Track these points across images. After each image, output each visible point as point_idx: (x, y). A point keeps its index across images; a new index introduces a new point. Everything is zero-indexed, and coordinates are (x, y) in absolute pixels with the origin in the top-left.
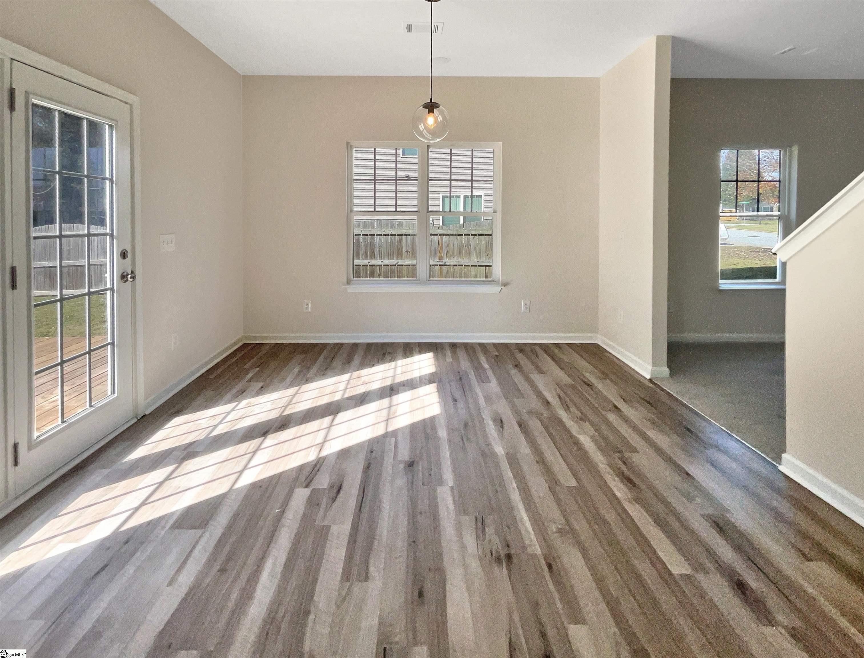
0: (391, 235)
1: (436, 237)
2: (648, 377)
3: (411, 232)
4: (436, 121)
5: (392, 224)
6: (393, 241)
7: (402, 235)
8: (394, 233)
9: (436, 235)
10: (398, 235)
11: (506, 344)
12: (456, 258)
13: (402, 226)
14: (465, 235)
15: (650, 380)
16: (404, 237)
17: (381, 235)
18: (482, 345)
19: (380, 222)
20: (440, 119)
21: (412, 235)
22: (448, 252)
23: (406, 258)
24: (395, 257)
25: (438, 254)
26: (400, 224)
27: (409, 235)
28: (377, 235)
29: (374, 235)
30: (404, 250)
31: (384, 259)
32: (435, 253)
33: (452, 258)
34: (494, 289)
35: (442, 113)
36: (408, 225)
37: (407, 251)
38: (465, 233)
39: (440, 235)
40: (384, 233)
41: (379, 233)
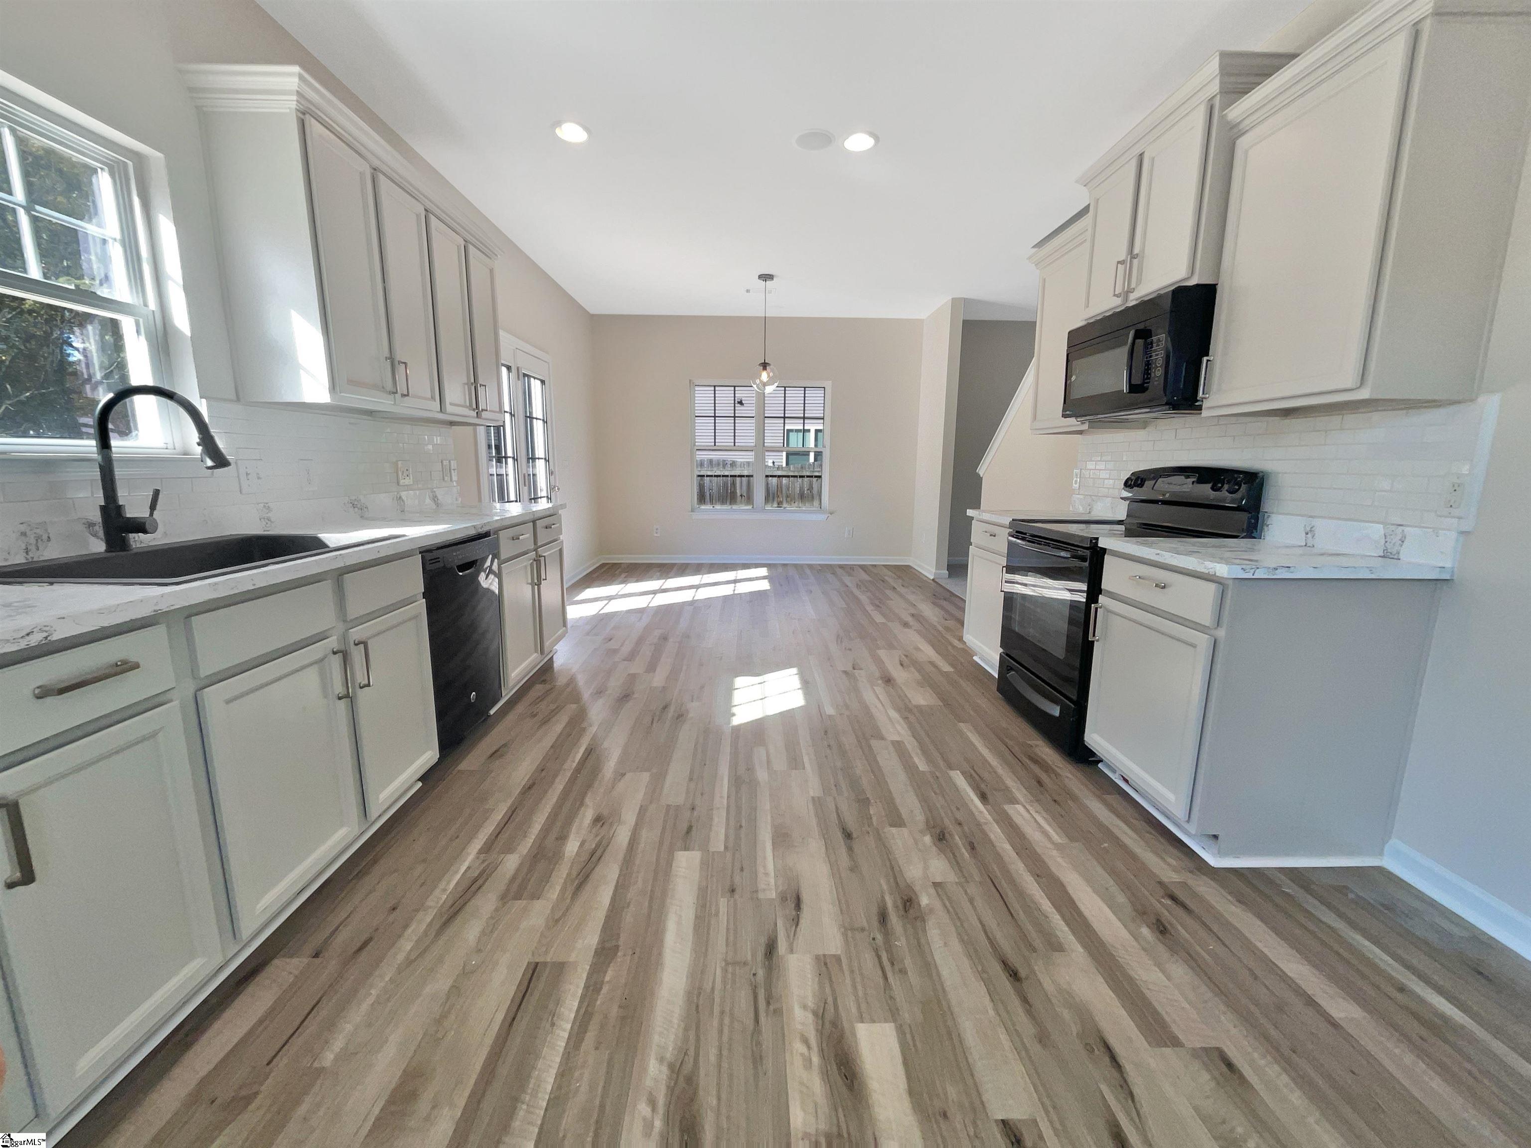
0: (723, 476)
1: (775, 480)
2: (932, 578)
3: (746, 473)
4: (769, 376)
5: (724, 464)
6: (725, 484)
7: (735, 476)
8: (726, 474)
9: (775, 476)
10: (731, 476)
11: (831, 565)
12: (796, 503)
13: (735, 466)
14: (808, 476)
15: (933, 580)
16: (738, 479)
17: (711, 476)
18: (811, 566)
19: (711, 461)
20: (771, 374)
21: (747, 476)
22: (787, 497)
23: (741, 502)
24: (728, 503)
25: (776, 499)
26: (733, 464)
27: (743, 476)
28: (708, 476)
29: (703, 476)
30: (739, 494)
31: (716, 504)
32: (774, 498)
33: (793, 503)
34: (822, 517)
35: (772, 371)
36: (743, 465)
37: (741, 496)
38: (808, 474)
39: (779, 476)
40: (716, 474)
41: (709, 473)
